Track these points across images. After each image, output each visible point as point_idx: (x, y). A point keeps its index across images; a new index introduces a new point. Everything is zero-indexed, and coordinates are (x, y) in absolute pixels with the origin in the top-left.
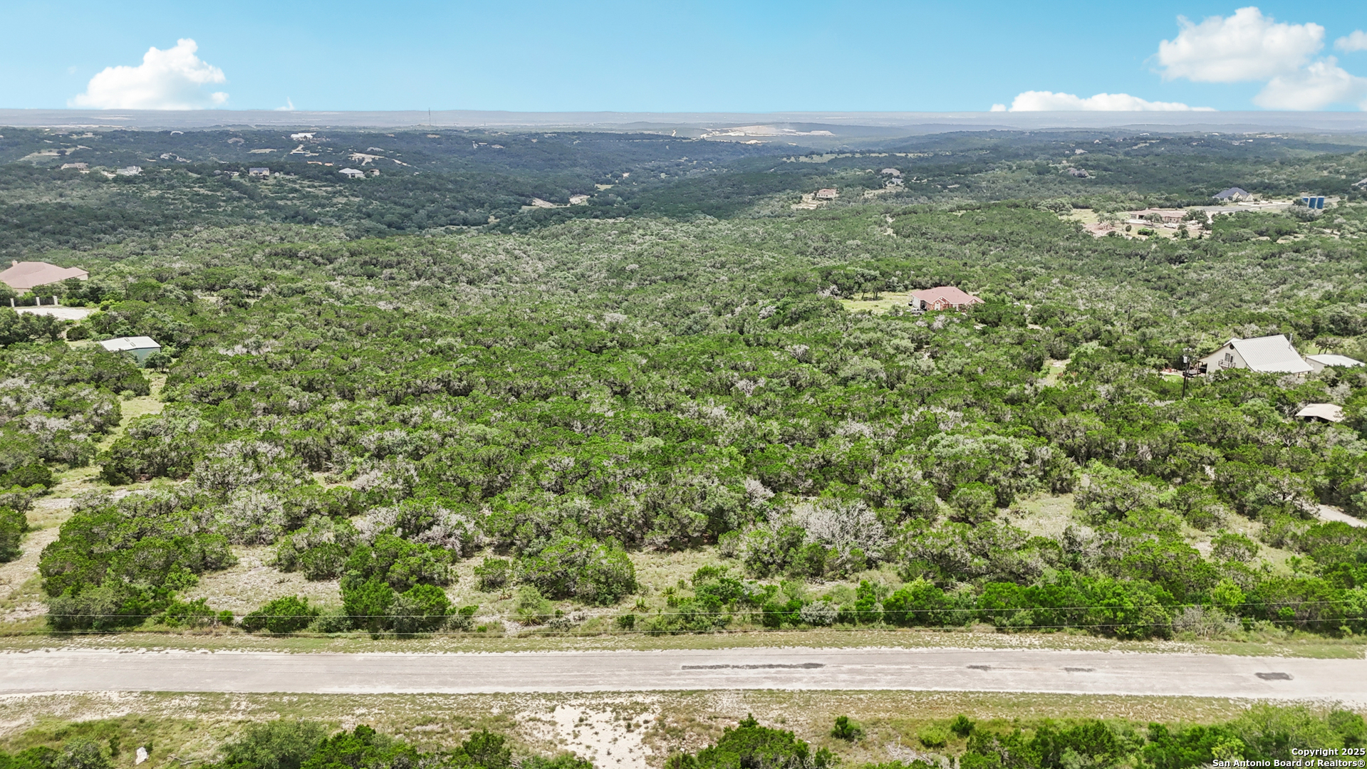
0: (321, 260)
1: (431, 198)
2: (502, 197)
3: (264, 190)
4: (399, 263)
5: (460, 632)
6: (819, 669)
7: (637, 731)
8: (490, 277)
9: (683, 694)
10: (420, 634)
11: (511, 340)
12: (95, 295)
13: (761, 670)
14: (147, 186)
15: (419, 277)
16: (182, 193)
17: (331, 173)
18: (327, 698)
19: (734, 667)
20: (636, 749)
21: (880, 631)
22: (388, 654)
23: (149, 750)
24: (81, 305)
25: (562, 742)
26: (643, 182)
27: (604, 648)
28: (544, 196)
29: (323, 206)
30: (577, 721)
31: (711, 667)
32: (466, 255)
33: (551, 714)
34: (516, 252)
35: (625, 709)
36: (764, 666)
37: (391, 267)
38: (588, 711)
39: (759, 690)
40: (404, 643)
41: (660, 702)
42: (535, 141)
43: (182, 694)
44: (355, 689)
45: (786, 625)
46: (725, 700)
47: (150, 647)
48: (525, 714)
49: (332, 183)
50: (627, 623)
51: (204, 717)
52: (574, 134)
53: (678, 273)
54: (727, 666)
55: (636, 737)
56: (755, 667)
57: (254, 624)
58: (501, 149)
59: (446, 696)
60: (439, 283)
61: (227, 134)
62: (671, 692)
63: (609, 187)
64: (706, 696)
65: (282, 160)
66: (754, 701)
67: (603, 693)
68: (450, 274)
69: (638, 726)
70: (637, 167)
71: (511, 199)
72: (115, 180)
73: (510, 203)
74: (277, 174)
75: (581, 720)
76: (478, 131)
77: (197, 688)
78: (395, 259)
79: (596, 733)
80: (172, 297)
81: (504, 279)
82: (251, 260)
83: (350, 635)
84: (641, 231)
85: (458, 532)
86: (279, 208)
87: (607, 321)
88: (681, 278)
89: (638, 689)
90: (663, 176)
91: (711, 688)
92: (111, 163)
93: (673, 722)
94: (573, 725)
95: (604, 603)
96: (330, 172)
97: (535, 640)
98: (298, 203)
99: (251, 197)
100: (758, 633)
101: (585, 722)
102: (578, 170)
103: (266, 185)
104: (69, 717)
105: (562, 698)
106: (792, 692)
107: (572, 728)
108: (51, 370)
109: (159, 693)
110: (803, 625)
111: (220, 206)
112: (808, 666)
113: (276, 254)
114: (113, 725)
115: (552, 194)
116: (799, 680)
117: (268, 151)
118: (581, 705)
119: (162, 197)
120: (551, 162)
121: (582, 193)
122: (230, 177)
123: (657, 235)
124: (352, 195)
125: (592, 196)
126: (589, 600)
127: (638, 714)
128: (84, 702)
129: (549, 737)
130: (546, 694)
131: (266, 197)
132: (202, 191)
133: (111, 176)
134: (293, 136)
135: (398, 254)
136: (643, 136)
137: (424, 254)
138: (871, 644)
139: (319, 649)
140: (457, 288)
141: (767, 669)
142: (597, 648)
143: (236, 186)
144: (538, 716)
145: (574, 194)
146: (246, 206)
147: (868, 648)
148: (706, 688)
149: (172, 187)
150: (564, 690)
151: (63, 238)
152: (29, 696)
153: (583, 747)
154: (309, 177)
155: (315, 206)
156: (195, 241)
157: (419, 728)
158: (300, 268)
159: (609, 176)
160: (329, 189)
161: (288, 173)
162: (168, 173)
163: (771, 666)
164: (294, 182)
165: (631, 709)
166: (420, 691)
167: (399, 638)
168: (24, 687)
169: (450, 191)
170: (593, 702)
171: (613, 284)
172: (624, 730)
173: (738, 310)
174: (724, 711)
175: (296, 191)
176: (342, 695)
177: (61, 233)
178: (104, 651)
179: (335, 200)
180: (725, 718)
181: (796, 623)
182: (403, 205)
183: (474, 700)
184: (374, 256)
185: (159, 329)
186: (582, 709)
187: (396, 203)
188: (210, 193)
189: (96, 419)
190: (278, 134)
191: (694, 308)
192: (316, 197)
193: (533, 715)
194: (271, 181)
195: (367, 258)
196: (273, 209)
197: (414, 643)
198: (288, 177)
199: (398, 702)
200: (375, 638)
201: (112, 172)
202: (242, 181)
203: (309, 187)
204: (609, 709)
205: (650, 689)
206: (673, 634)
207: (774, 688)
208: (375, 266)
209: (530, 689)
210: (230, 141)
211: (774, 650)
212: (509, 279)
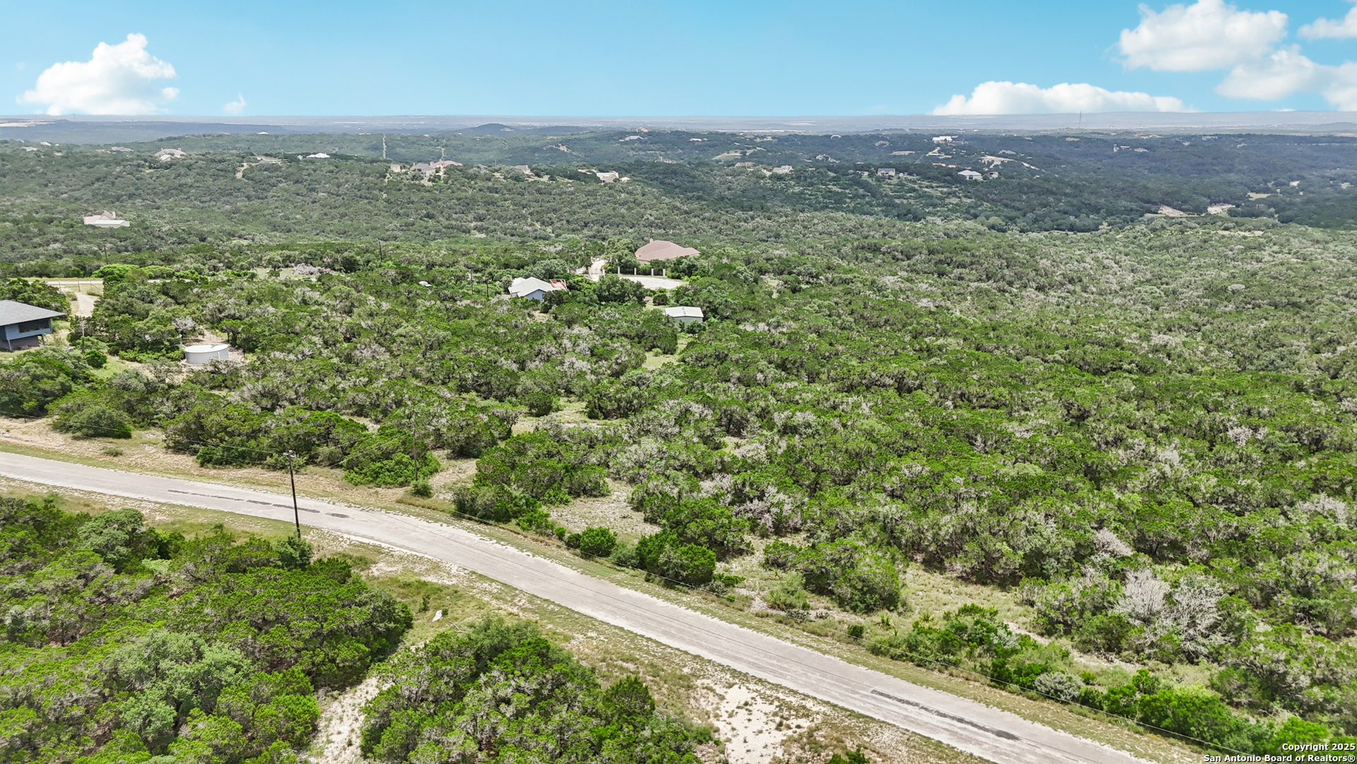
0: (900, 256)
1: (1044, 202)
2: (1123, 203)
3: (886, 189)
4: (972, 263)
5: (713, 597)
6: (1011, 742)
7: (785, 731)
8: (1063, 285)
9: (852, 714)
10: (680, 587)
11: (1014, 348)
12: (690, 270)
13: (947, 720)
14: (793, 183)
15: (989, 278)
16: (818, 190)
17: (951, 175)
18: (577, 616)
19: (923, 708)
20: (770, 747)
21: (1123, 730)
22: (646, 596)
23: (445, 613)
24: (679, 278)
25: (717, 716)
26: (1313, 193)
27: (817, 649)
28: (1175, 203)
29: (935, 206)
30: (743, 702)
31: (900, 700)
32: (1044, 260)
33: (725, 690)
34: (1106, 262)
35: (790, 708)
36: (953, 718)
37: (965, 267)
38: (758, 698)
39: (929, 738)
40: (663, 591)
41: (825, 714)
42: (1186, 144)
43: (493, 581)
44: (600, 616)
45: (1015, 687)
46: (887, 734)
47: (499, 540)
48: (706, 681)
49: (949, 183)
50: (856, 633)
51: (494, 602)
52: (1240, 136)
53: (1294, 299)
54: (917, 705)
55: (779, 736)
56: (944, 716)
57: (573, 543)
58: (1142, 154)
59: (658, 644)
60: (1007, 287)
61: (877, 137)
62: (842, 709)
63: (1264, 196)
64: (871, 725)
65: (918, 162)
66: (914, 747)
67: (781, 688)
68: (1021, 278)
69: (789, 727)
70: (1313, 175)
71: (1134, 206)
72: (771, 178)
73: (1131, 210)
74: (901, 175)
75: (746, 704)
76: (1128, 133)
77: (504, 580)
78: (968, 260)
79: (749, 720)
80: (742, 277)
81: (1078, 288)
82: (839, 251)
83: (632, 572)
84: (1276, 248)
85: (774, 510)
86: (895, 206)
87: (1152, 343)
88: (1294, 305)
89: (814, 695)
90: (1345, 186)
91: (882, 719)
92: (770, 165)
93: (822, 736)
94: (736, 705)
95: (854, 609)
96: (949, 173)
97: (767, 623)
98: (912, 201)
99: (873, 196)
100: (980, 686)
101: (748, 707)
102: (1233, 177)
103: (890, 184)
104: (420, 575)
105: (744, 678)
106: (961, 752)
107: (733, 707)
108: (613, 326)
109: (480, 575)
110: (1033, 693)
111: (845, 203)
112: (1000, 734)
113: (863, 248)
114: (439, 589)
115: (1185, 202)
116: (979, 743)
117: (907, 153)
118: (757, 691)
119: (802, 193)
120: (1200, 168)
121: (1226, 202)
122: (861, 176)
123: (1295, 253)
124: (965, 196)
125: (1238, 206)
126: (842, 603)
127: (797, 717)
128: (436, 567)
129: (709, 708)
130: (735, 671)
131: (886, 195)
132: (835, 189)
133: (768, 174)
134: (935, 139)
135: (973, 255)
136: (1332, 139)
137: (1000, 256)
138: (1094, 737)
139: (603, 576)
140: (1023, 293)
141: (955, 722)
142: (811, 647)
143: (864, 185)
144: (714, 687)
145: (1214, 202)
146: (867, 203)
147: (1089, 741)
148: (877, 717)
149: (812, 184)
150: (752, 672)
151: (714, 224)
152: (409, 553)
153: (729, 727)
154: (929, 178)
155: (927, 205)
156: (811, 232)
157: (620, 662)
158: (878, 261)
159: (1270, 185)
160: (945, 190)
161: (910, 174)
162: (812, 172)
163: (961, 720)
164: (914, 182)
165: (795, 710)
166: (643, 633)
167: (663, 586)
168: (411, 546)
169: (1066, 195)
170: (768, 692)
171: (1206, 304)
172: (774, 726)
173: (1341, 349)
174: (878, 745)
175: (914, 190)
176: (589, 617)
177: (714, 220)
178: (472, 535)
179: (947, 201)
180: (874, 751)
181: (1026, 687)
182: (1013, 207)
183: (676, 655)
184: (949, 255)
185: (710, 303)
186: (755, 694)
187: (1006, 206)
188: (840, 190)
189: (614, 366)
190: (922, 136)
191: (1287, 340)
192: (931, 197)
193: (712, 685)
194: (895, 181)
195: (942, 257)
196: (889, 207)
197: (672, 594)
198: (910, 177)
199: (622, 637)
200: (647, 580)
201: (770, 170)
202: (870, 180)
203: (927, 187)
204: (776, 703)
205: (826, 699)
206: (892, 658)
207: (945, 742)
208: (949, 265)
209: (725, 662)
210: (877, 144)
211: (981, 708)
212: (1085, 290)
